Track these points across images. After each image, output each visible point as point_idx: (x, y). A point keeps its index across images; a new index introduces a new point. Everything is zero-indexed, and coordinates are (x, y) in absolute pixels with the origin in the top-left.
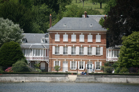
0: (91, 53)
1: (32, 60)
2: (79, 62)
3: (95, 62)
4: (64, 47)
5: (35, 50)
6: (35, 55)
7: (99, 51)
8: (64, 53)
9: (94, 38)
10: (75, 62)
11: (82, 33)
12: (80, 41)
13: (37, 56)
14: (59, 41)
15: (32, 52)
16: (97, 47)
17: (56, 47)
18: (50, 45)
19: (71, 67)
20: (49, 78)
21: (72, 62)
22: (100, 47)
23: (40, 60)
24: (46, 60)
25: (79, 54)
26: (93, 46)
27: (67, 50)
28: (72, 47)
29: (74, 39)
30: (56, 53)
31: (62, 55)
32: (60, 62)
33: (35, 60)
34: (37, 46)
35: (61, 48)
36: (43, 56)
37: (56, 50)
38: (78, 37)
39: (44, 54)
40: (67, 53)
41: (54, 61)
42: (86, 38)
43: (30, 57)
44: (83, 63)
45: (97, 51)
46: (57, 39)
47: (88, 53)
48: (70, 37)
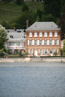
0: (52, 44)
1: (15, 49)
2: (44, 49)
3: (54, 49)
4: (35, 40)
5: (17, 43)
6: (17, 45)
7: (57, 42)
8: (35, 44)
9: (53, 34)
10: (42, 50)
11: (46, 32)
12: (45, 36)
13: (19, 47)
14: (32, 37)
15: (15, 44)
16: (55, 40)
17: (30, 40)
18: (26, 40)
19: (39, 52)
20: (13, 60)
21: (40, 50)
22: (57, 40)
23: (20, 49)
24: (24, 49)
25: (44, 45)
26: (53, 39)
27: (37, 42)
28: (40, 40)
29: (41, 35)
30: (30, 44)
31: (34, 45)
32: (33, 49)
33: (17, 49)
34: (18, 40)
35: (33, 41)
36: (22, 46)
37: (30, 42)
38: (43, 34)
39: (23, 45)
40: (37, 44)
41: (29, 49)
42: (48, 34)
43: (14, 47)
44: (47, 50)
45: (55, 42)
46: (31, 35)
47: (50, 44)
48: (38, 34)
